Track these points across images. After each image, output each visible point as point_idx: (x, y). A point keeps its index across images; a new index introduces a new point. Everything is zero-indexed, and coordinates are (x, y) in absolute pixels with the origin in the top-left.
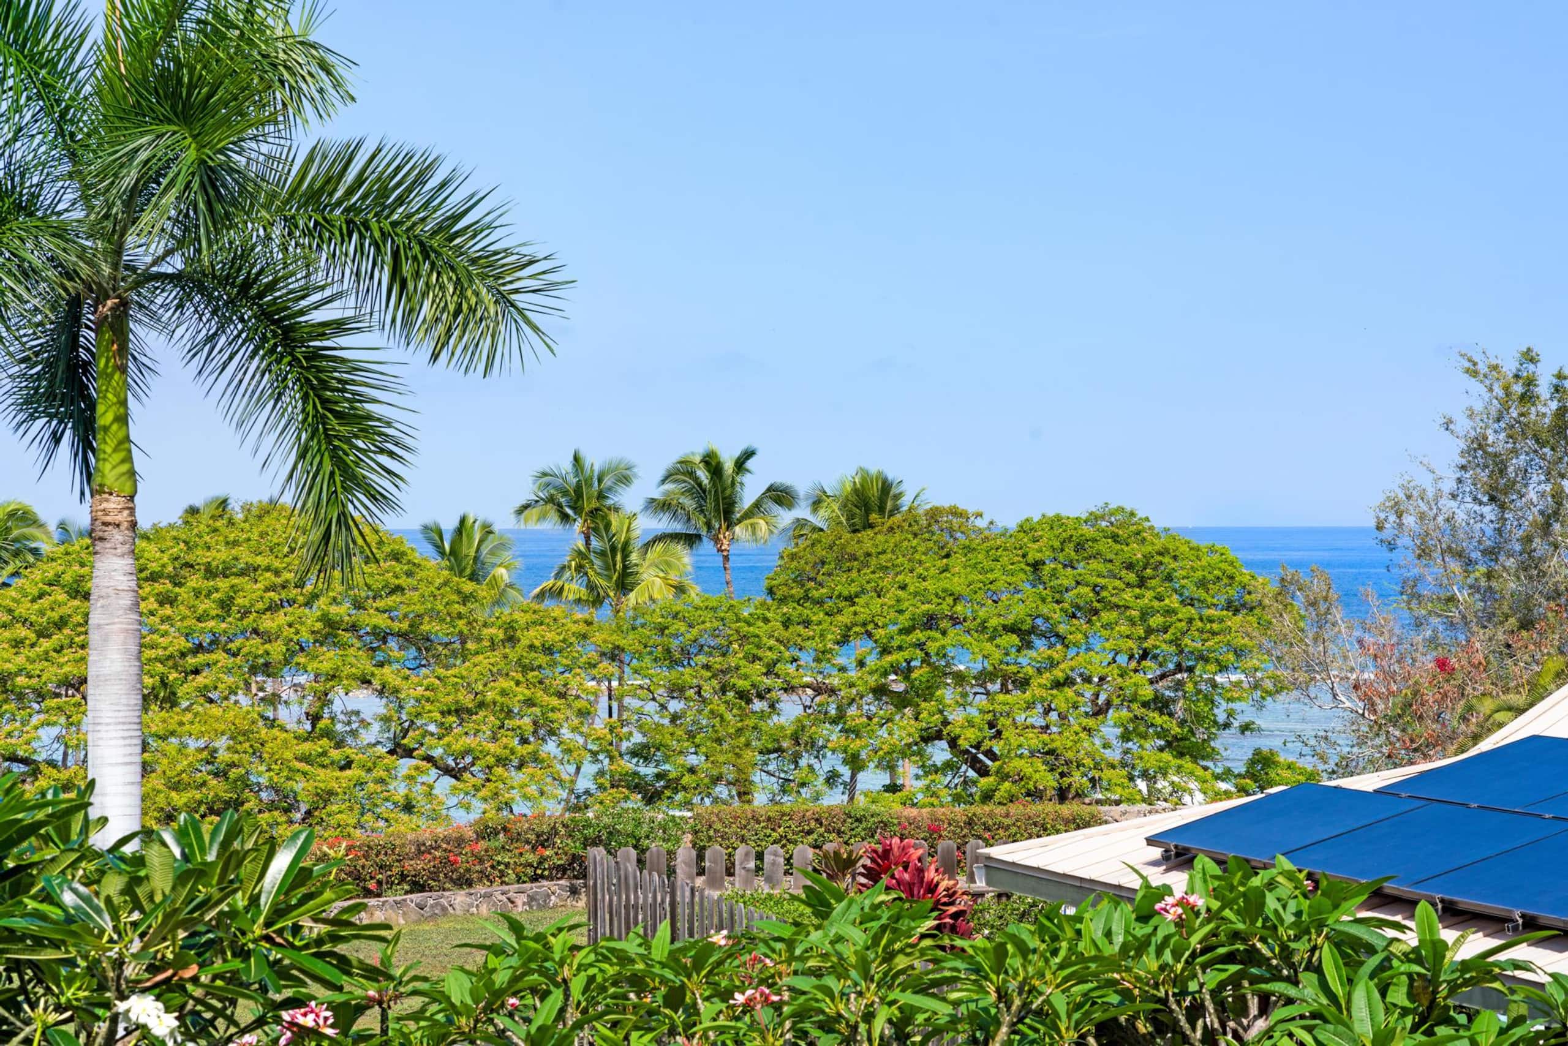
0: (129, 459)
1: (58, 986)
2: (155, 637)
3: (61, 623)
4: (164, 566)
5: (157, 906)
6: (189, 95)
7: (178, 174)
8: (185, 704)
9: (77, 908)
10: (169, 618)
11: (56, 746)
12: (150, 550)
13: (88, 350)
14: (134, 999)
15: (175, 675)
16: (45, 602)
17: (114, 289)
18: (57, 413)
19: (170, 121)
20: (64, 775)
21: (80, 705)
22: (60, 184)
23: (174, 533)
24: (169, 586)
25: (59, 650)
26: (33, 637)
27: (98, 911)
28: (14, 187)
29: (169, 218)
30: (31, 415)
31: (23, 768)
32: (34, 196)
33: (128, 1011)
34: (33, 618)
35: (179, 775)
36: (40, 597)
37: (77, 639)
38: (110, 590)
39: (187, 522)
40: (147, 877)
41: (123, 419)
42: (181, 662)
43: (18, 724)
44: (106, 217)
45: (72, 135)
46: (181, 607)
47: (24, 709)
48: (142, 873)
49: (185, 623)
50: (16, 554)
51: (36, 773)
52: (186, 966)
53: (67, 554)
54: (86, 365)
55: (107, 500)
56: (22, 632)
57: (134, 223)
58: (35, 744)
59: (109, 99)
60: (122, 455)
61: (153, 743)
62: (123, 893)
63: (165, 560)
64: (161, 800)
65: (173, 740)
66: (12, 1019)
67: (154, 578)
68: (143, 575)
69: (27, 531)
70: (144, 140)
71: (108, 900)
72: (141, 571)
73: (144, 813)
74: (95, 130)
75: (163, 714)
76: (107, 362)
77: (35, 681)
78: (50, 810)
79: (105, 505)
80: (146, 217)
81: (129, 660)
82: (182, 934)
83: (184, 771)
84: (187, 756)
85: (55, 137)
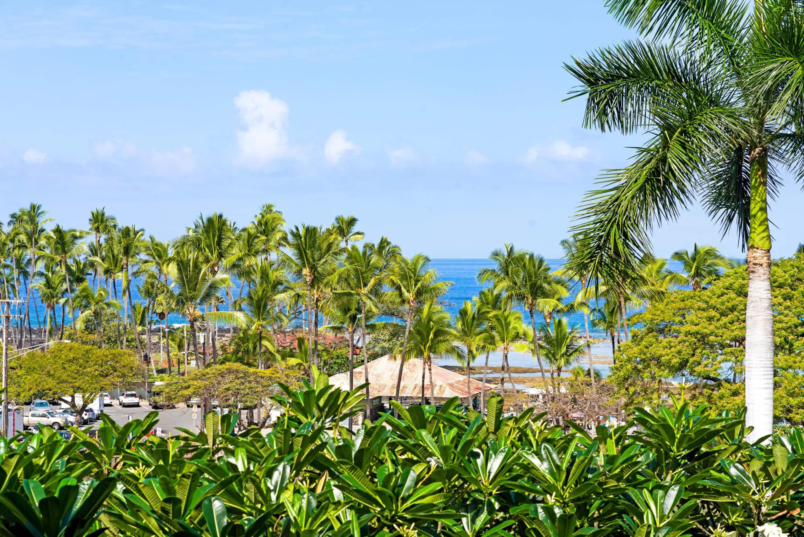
0: (767, 228)
1: (728, 515)
2: (782, 317)
3: (732, 309)
4: (786, 280)
5: (779, 477)
6: (798, 42)
7: (792, 82)
8: (797, 351)
9: (737, 476)
10: (789, 307)
11: (730, 372)
12: (779, 271)
13: (746, 173)
14: (766, 525)
15: (792, 337)
16: (725, 298)
17: (760, 143)
18: (731, 205)
19: (789, 56)
20: (734, 387)
21: (742, 351)
22: (732, 89)
23: (792, 263)
24: (789, 290)
25: (732, 323)
26: (718, 315)
27: (748, 478)
28: (708, 91)
29: (788, 105)
30: (718, 206)
31: (713, 383)
32: (718, 96)
33: (763, 531)
34: (718, 306)
35: (793, 389)
36: (722, 295)
37: (741, 317)
38: (757, 298)
39: (798, 257)
40: (774, 462)
41: (764, 210)
42: (795, 330)
43: (710, 360)
44: (755, 105)
45: (738, 64)
46: (795, 301)
47: (714, 353)
48: (771, 460)
49: (798, 310)
50: (710, 273)
51: (719, 386)
52: (794, 509)
53: (736, 273)
54: (746, 181)
55: (756, 252)
56: (712, 313)
57: (770, 108)
58: (719, 371)
59: (757, 44)
60: (763, 228)
61: (781, 372)
62: (761, 470)
63: (787, 277)
64: (784, 402)
65: (790, 370)
66: (704, 530)
67: (781, 286)
68: (776, 284)
69: (715, 261)
70: (775, 65)
71: (754, 473)
72: (774, 282)
73: (775, 408)
74: (750, 60)
75: (786, 357)
76: (756, 180)
77: (719, 338)
78: (724, 423)
79: (755, 254)
80: (776, 105)
81: (767, 335)
82: (792, 492)
83: (796, 387)
84: (798, 379)
85: (729, 65)
